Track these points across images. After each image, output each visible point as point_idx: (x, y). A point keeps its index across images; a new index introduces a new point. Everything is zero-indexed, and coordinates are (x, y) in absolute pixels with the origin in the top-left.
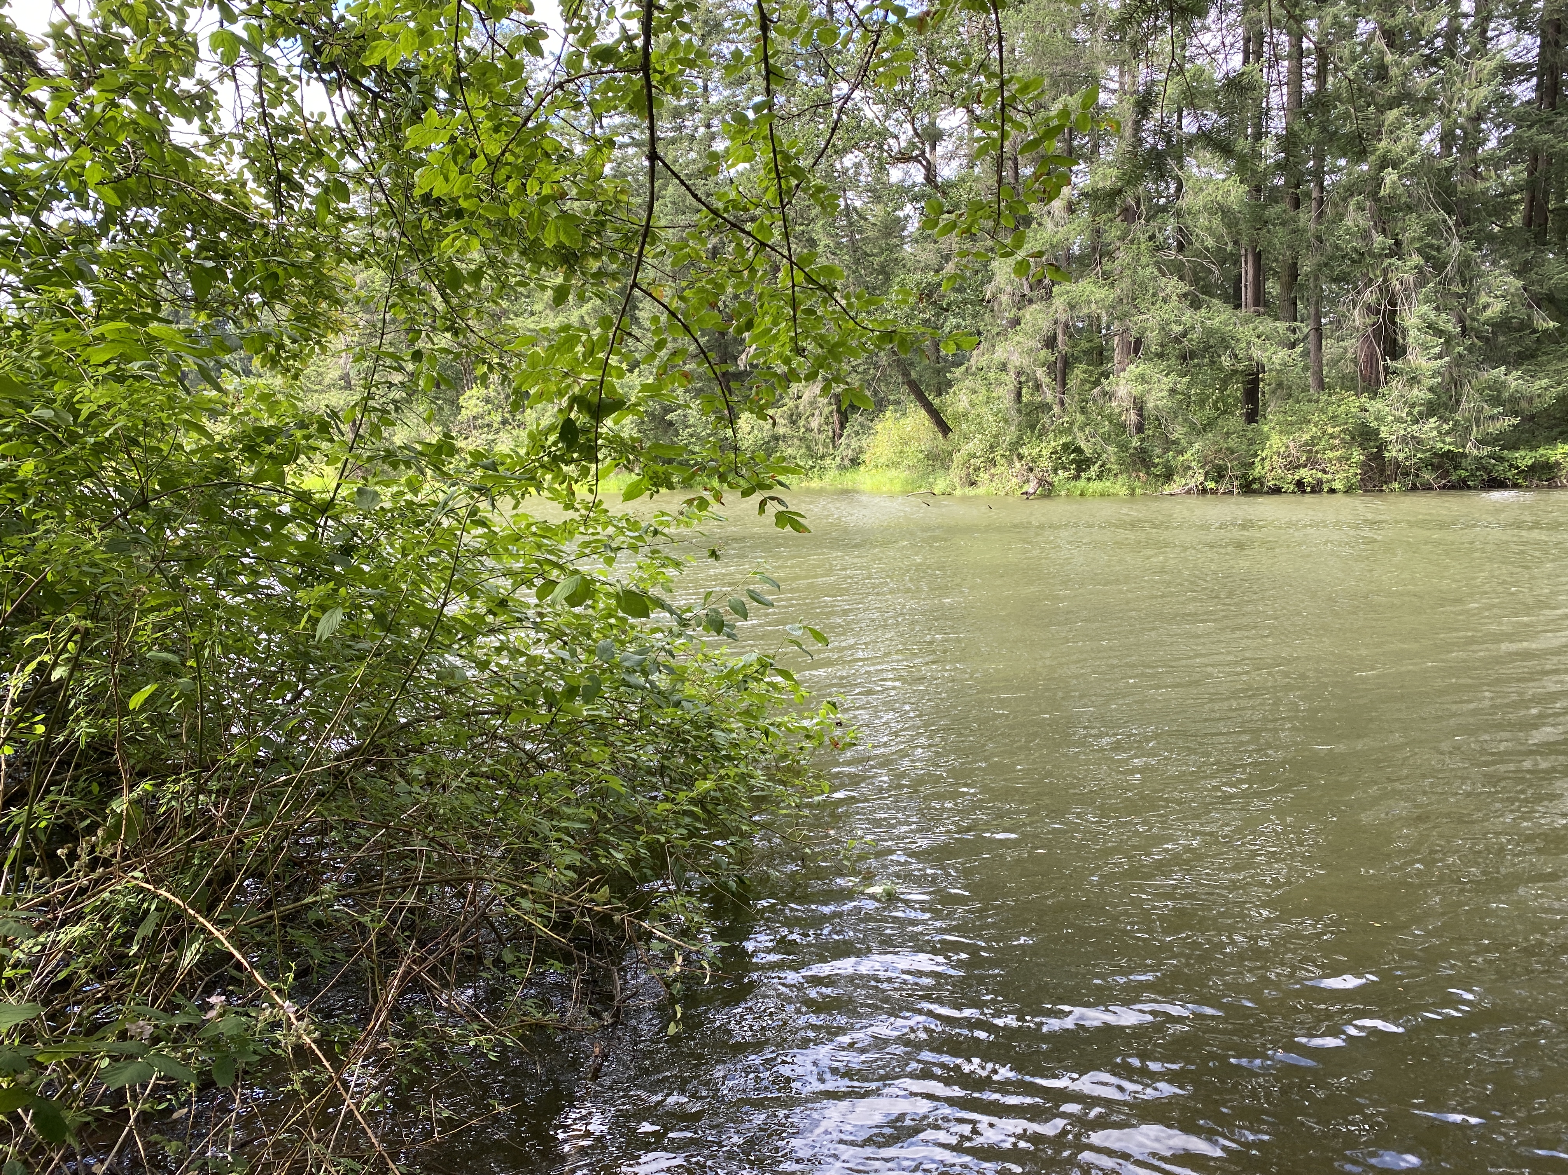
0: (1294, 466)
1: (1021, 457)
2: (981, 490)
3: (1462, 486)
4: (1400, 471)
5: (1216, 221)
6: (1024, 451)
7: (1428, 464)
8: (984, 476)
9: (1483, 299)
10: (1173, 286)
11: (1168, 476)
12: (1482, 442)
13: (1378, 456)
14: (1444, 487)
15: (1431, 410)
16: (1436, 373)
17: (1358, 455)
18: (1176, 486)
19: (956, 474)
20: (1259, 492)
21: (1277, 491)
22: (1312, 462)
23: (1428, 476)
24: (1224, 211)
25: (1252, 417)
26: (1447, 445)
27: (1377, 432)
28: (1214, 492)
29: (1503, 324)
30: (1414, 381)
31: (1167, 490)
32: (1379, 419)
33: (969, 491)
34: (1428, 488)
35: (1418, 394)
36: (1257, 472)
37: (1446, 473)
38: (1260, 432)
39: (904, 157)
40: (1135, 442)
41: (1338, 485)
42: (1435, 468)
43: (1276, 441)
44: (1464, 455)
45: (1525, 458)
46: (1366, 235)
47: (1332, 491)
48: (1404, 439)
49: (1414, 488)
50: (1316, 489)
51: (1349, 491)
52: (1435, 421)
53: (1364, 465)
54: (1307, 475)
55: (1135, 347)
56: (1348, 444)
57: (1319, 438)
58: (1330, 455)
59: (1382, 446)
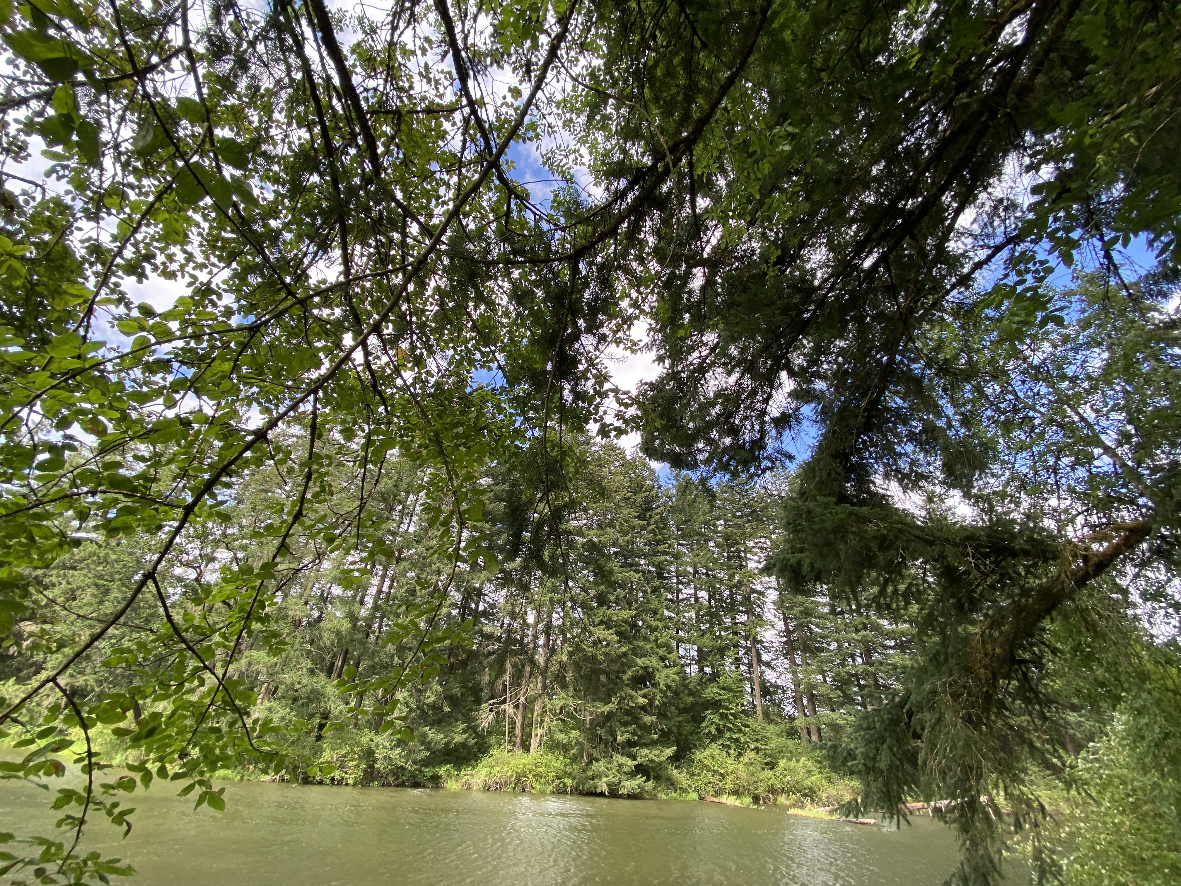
3: (402, 785)
4: (379, 775)
5: (333, 636)
7: (392, 772)
9: (428, 694)
10: (307, 663)
11: (267, 770)
12: (415, 763)
13: (371, 767)
14: (396, 786)
15: (399, 744)
17: (363, 766)
18: (270, 776)
20: (311, 783)
21: (320, 783)
22: (342, 767)
23: (391, 779)
24: (338, 633)
25: (319, 738)
26: (402, 763)
27: (374, 752)
29: (432, 706)
32: (377, 746)
34: (389, 785)
37: (398, 778)
38: (320, 747)
39: (188, 565)
41: (351, 782)
42: (394, 775)
43: (327, 753)
44: (406, 769)
45: (428, 771)
46: (392, 657)
47: (347, 785)
48: (385, 758)
49: (383, 785)
50: (340, 783)
52: (399, 750)
53: (365, 771)
54: (337, 774)
55: (272, 693)
56: (360, 758)
57: (348, 753)
58: (351, 764)
59: (375, 761)
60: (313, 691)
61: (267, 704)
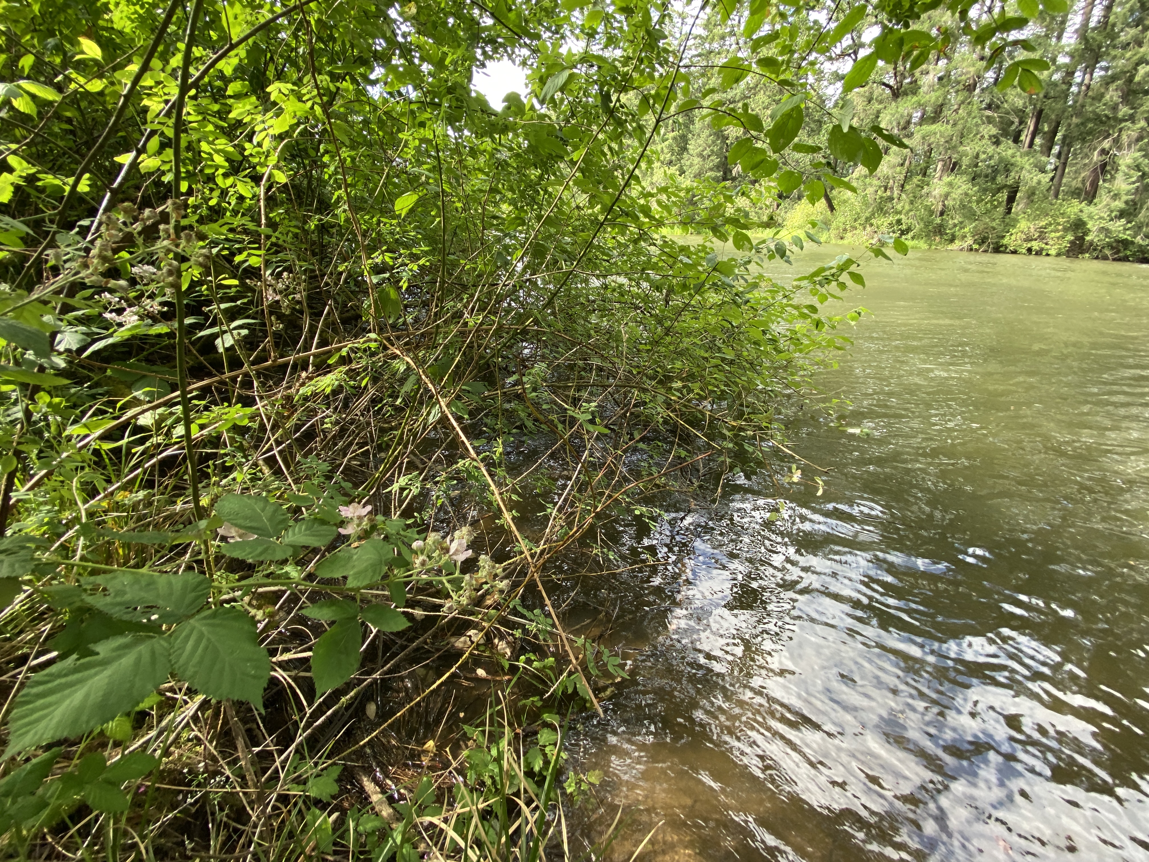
0: (1029, 240)
1: (871, 225)
2: (845, 242)
3: (1125, 259)
4: (1092, 248)
6: (873, 221)
7: (1110, 245)
8: (849, 235)
11: (952, 240)
13: (1082, 239)
14: (1114, 260)
15: (1122, 214)
16: (1128, 193)
17: (1070, 237)
18: (957, 244)
19: (833, 232)
20: (1004, 252)
21: (1014, 252)
22: (1041, 238)
23: (1108, 252)
26: (1126, 236)
27: (1085, 224)
28: (977, 250)
30: (1116, 196)
31: (950, 247)
32: (1091, 217)
33: (841, 242)
34: (1105, 258)
35: (1119, 204)
36: (1005, 241)
37: (1118, 252)
38: (1014, 219)
40: (938, 220)
41: (1053, 252)
42: (1112, 248)
43: (1023, 225)
44: (1132, 243)
47: (1048, 255)
48: (1102, 229)
49: (1097, 258)
50: (1039, 253)
51: (1058, 255)
52: (1123, 221)
53: (1072, 243)
54: (1036, 245)
55: (953, 167)
56: (1066, 230)
57: (1050, 224)
58: (1053, 235)
59: (1086, 233)
60: (1001, 160)
61: (946, 179)
